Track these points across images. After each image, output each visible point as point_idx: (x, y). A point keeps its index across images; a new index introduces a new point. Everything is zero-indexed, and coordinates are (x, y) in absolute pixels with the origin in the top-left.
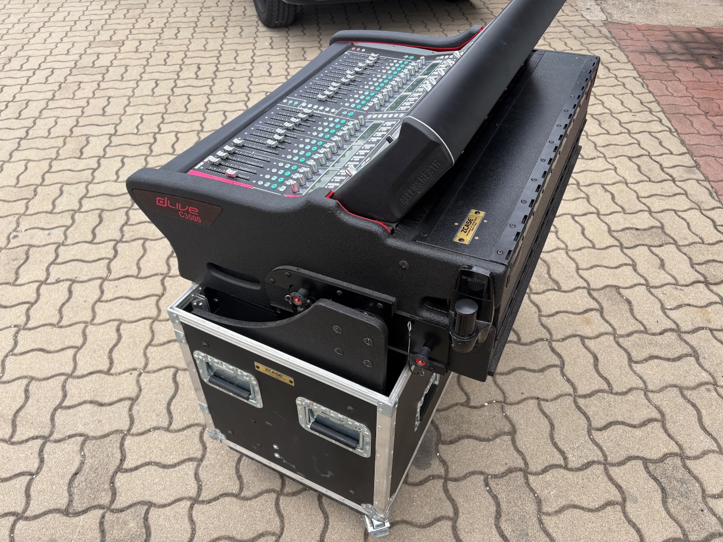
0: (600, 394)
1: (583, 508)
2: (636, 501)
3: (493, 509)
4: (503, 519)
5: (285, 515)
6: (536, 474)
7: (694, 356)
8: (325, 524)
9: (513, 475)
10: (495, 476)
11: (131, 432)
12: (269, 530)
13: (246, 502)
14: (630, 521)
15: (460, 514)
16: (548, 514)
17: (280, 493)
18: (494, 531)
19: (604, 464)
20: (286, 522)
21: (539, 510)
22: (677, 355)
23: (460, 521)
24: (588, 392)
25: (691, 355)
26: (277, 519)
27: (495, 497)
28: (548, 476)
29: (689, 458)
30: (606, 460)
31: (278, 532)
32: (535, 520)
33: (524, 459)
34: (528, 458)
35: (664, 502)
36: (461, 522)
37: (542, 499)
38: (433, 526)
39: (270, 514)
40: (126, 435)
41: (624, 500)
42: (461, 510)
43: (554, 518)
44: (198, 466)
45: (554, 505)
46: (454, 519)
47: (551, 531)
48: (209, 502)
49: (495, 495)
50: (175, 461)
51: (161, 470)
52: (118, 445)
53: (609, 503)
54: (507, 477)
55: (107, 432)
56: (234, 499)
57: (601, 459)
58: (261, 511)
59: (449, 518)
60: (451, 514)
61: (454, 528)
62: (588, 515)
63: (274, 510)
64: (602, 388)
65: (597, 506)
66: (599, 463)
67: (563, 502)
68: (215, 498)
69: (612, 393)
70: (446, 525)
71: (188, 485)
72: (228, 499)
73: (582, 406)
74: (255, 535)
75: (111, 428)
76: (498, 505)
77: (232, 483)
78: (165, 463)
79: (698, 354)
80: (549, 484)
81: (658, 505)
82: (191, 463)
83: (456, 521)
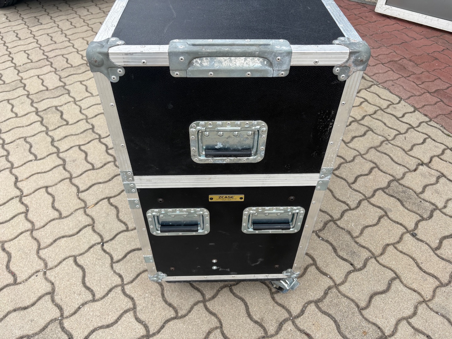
0: (343, 165)
1: (371, 226)
2: (391, 211)
3: (330, 248)
4: (338, 250)
5: (216, 312)
6: (339, 219)
7: (370, 130)
8: (245, 304)
9: (328, 225)
10: (320, 230)
11: (65, 316)
12: (212, 327)
13: (185, 318)
14: (395, 222)
15: (316, 259)
16: (357, 237)
17: (204, 301)
18: (339, 259)
19: (366, 199)
20: (220, 316)
21: (352, 237)
22: (363, 133)
23: (318, 263)
24: (337, 166)
25: (368, 131)
26: (213, 317)
27: (327, 241)
28: (345, 217)
29: (399, 180)
30: (365, 197)
31: (218, 325)
32: (353, 243)
33: (328, 214)
34: (330, 213)
35: (403, 205)
36: (320, 263)
37: (350, 230)
38: (306, 273)
39: (206, 317)
40: (61, 320)
41: (386, 213)
42: (315, 257)
43: (362, 237)
44: (135, 313)
45: (357, 231)
46: (315, 263)
47: (364, 245)
48: (159, 332)
49: (327, 240)
50: (115, 318)
51: (107, 330)
52: (60, 329)
53: (380, 218)
54: (326, 228)
55: (44, 325)
56: (176, 321)
57: (363, 197)
58: (199, 318)
59: (311, 265)
60: (311, 262)
61: (318, 268)
62: (375, 228)
63: (207, 313)
64: (341, 162)
65: (376, 222)
66: (363, 200)
67: (361, 227)
68: (161, 327)
69: (347, 162)
70: (313, 269)
71: (135, 329)
72: (171, 323)
73: (338, 175)
74: (205, 335)
75: (45, 321)
76: (331, 244)
77: (167, 311)
78: (107, 324)
79: (371, 129)
80: (348, 222)
81: (401, 208)
82: (128, 314)
83: (316, 264)
